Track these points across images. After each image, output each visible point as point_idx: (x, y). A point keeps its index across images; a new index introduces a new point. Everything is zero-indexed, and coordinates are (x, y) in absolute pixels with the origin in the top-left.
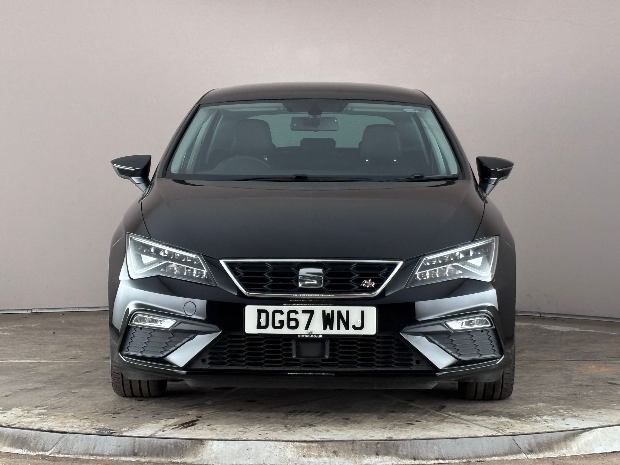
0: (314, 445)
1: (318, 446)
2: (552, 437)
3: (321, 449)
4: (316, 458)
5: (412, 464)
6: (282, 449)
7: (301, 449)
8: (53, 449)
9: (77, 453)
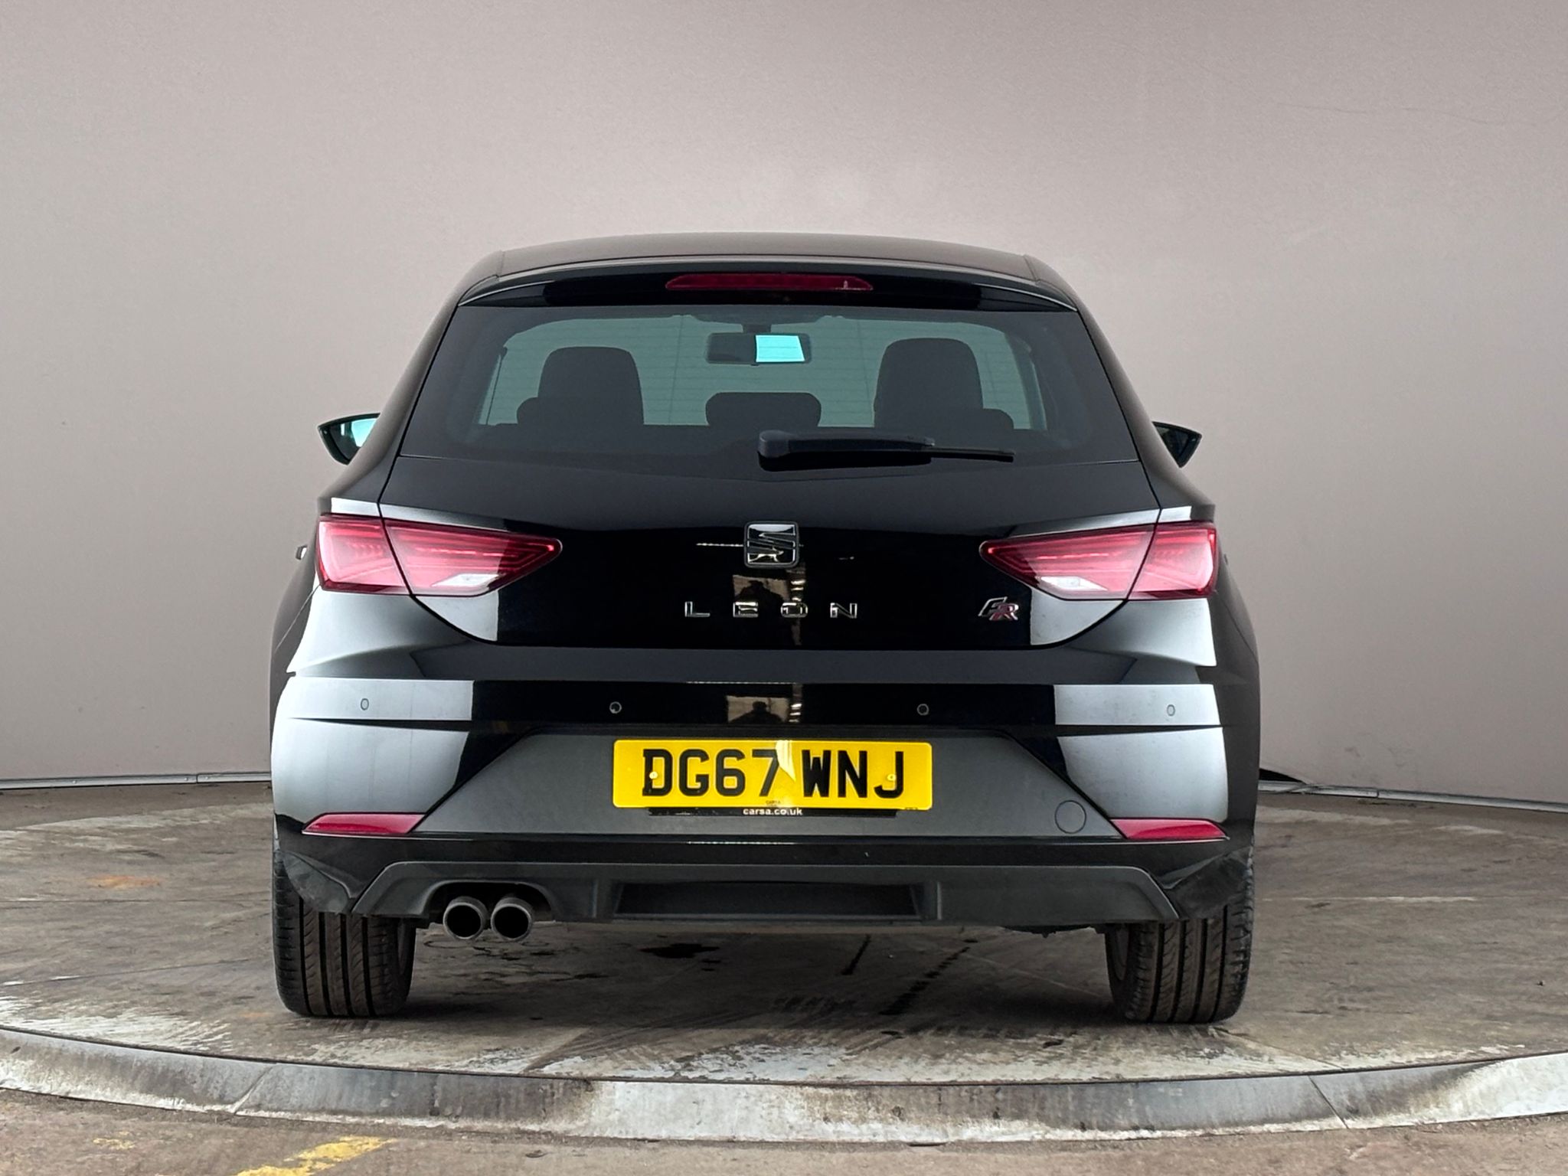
0: (848, 1093)
1: (859, 1095)
2: (1405, 1078)
3: (865, 1102)
4: (853, 1123)
5: (1076, 1141)
6: (776, 1103)
7: (819, 1103)
8: (244, 1099)
9: (300, 1109)
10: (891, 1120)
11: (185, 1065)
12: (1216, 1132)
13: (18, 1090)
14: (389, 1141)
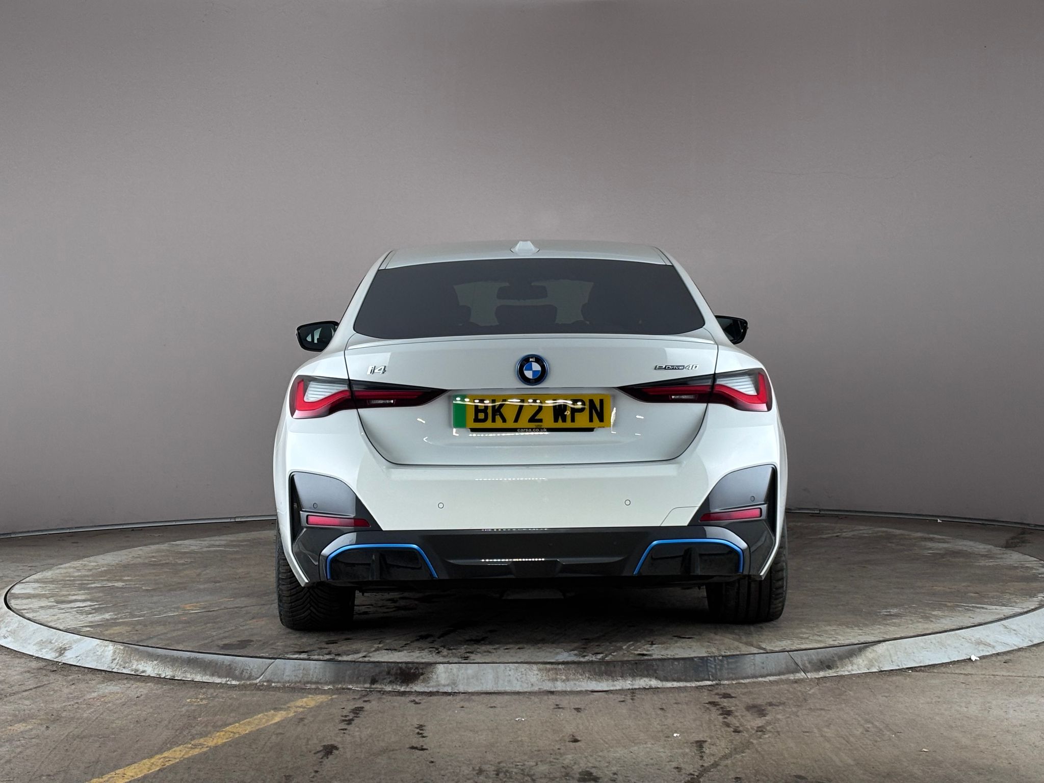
0: (560, 666)
1: (565, 667)
2: (836, 652)
3: (568, 671)
4: (564, 681)
5: (674, 687)
6: (524, 672)
7: (545, 672)
8: (261, 677)
9: (289, 682)
10: (581, 680)
11: (232, 662)
12: (742, 681)
13: (149, 676)
14: (334, 697)
